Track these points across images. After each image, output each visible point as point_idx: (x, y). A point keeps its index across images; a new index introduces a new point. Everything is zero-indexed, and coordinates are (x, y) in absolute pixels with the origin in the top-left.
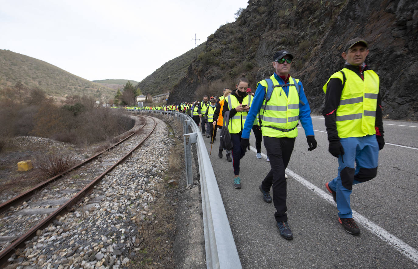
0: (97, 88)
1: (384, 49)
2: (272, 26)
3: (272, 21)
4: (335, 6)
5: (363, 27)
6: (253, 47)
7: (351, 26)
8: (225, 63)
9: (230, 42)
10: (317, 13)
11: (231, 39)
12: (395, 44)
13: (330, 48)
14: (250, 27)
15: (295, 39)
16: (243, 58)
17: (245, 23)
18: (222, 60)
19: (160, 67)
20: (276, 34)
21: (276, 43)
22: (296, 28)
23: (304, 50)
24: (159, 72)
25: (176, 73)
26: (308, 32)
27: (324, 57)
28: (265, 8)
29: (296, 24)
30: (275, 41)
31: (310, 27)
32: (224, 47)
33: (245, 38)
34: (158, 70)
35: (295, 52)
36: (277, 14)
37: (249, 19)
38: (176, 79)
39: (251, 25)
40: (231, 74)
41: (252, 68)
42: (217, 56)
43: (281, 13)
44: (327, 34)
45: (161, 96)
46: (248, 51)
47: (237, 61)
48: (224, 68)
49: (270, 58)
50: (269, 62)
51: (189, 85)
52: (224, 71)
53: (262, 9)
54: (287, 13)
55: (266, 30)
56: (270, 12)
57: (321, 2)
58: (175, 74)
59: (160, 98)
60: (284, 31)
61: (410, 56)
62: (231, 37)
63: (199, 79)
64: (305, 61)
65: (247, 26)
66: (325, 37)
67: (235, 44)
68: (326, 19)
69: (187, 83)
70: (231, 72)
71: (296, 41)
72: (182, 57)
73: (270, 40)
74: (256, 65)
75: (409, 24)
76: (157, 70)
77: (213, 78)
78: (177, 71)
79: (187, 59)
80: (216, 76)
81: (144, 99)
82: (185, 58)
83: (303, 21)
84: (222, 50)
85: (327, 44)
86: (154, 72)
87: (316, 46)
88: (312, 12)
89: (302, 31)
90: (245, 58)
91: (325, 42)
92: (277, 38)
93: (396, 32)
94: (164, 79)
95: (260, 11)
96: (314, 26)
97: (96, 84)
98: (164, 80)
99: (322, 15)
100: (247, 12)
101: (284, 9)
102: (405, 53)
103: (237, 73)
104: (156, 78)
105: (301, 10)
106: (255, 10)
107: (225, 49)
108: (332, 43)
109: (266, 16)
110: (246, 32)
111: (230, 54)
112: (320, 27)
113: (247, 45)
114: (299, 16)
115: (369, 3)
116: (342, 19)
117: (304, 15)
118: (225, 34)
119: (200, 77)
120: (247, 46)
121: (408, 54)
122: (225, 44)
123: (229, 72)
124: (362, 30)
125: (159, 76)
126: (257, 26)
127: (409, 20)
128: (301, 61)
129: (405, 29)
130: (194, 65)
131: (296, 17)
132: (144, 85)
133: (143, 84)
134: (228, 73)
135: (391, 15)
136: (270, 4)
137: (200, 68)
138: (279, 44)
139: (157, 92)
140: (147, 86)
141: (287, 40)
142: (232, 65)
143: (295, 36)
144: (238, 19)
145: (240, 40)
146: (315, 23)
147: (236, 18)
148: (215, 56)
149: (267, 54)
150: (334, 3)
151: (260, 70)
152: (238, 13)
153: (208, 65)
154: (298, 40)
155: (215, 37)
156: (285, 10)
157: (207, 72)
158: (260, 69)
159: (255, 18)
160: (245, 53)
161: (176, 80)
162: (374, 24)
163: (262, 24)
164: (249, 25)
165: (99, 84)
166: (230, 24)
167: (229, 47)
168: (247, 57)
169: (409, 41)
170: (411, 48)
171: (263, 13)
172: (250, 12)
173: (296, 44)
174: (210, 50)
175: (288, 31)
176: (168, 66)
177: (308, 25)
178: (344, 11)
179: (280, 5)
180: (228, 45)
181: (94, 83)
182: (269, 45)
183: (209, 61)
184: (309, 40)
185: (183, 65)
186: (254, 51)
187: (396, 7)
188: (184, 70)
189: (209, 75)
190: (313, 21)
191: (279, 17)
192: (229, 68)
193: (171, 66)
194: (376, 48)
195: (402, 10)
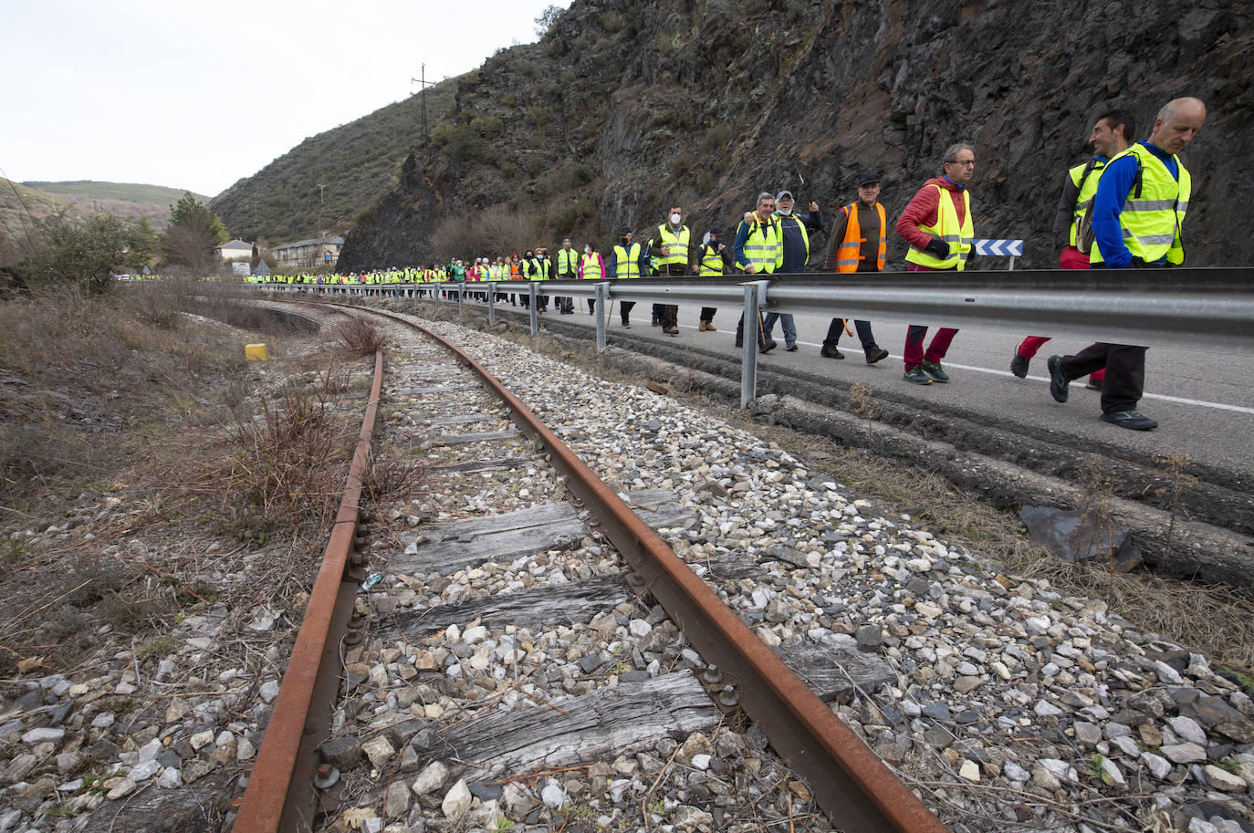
0: (44, 212)
1: (870, 165)
2: (640, 72)
3: (638, 59)
4: (787, 47)
5: (837, 113)
6: (590, 122)
7: (815, 105)
8: (511, 160)
9: (527, 102)
10: (747, 56)
11: (530, 93)
12: (887, 158)
13: (773, 150)
14: (579, 64)
15: (695, 116)
16: (562, 151)
17: (566, 51)
18: (505, 152)
19: (286, 152)
20: (650, 95)
21: (650, 121)
22: (699, 88)
23: (716, 145)
24: (284, 168)
25: (346, 177)
26: (725, 102)
27: (760, 169)
28: (620, 17)
29: (698, 77)
30: (648, 115)
31: (732, 88)
32: (509, 113)
33: (568, 94)
34: (280, 163)
35: (695, 148)
36: (652, 43)
37: (578, 41)
38: (344, 194)
39: (582, 60)
40: (532, 192)
41: (590, 181)
42: (491, 139)
43: (663, 40)
44: (767, 113)
45: (303, 247)
46: (577, 132)
47: (547, 157)
48: (513, 176)
49: (636, 158)
50: (632, 169)
51: (408, 216)
52: (513, 182)
53: (613, 18)
54: (677, 43)
55: (624, 81)
56: (633, 33)
57: (757, 30)
58: (339, 179)
59: (300, 251)
60: (670, 91)
61: (908, 185)
62: (528, 86)
63: (438, 201)
64: (718, 173)
65: (573, 60)
66: (763, 121)
67: (539, 109)
68: (767, 76)
69: (400, 209)
70: (533, 188)
71: (699, 119)
72: (360, 124)
73: (634, 109)
74: (599, 173)
75: (910, 120)
76: (276, 161)
77: (481, 202)
78: (347, 171)
79: (378, 133)
80: (491, 195)
81: (249, 253)
82: (370, 130)
83: (714, 70)
84: (505, 121)
85: (768, 138)
86: (267, 168)
87: (743, 139)
88: (736, 52)
89: (712, 96)
90: (570, 150)
91: (763, 134)
92: (652, 106)
93: (892, 134)
94: (303, 192)
95: (608, 24)
96: (739, 88)
97: (41, 194)
98: (305, 195)
99: (757, 63)
100: (572, 20)
101: (670, 33)
102: (901, 178)
103: (549, 191)
104: (273, 189)
105: (709, 43)
106: (594, 20)
107: (513, 119)
108: (778, 137)
109: (622, 40)
110: (571, 80)
111: (528, 135)
112: (753, 92)
113: (573, 115)
114: (707, 56)
115: (850, 60)
116: (799, 84)
117: (718, 57)
118: (512, 76)
119: (442, 195)
120: (572, 117)
121: (905, 181)
122: (513, 106)
123: (528, 188)
124: (835, 119)
125: (285, 182)
126: (598, 64)
127: (910, 114)
128: (710, 174)
129: (905, 129)
130: (420, 159)
131: (699, 59)
132: (233, 207)
133: (230, 204)
134: (524, 188)
135: (885, 96)
136: (631, 8)
137: (441, 168)
138: (658, 124)
139: (283, 235)
140: (245, 212)
141: (678, 115)
142: (533, 166)
143: (696, 106)
144: (548, 38)
145: (554, 98)
146: (740, 82)
147: (540, 34)
148: (483, 136)
149: (628, 146)
150: (785, 39)
151: (612, 188)
152: (545, 18)
153: (465, 161)
154: (703, 119)
155: (483, 81)
156: (671, 35)
157: (465, 182)
158: (613, 184)
159: (594, 42)
160: (568, 138)
161: (344, 199)
162: (856, 109)
163: (613, 61)
164: (577, 60)
165: (53, 198)
166: (525, 47)
167: (523, 116)
168: (574, 150)
169: (909, 156)
170: (911, 171)
171: (615, 31)
172: (578, 22)
173: (697, 129)
174: (470, 118)
175: (680, 91)
176: (314, 153)
177: (725, 83)
178: (802, 67)
179: (659, 18)
180: (519, 110)
181: (32, 192)
182: (632, 124)
183: (468, 151)
184: (728, 121)
185: (367, 153)
186: (593, 134)
187: (893, 80)
188: (371, 168)
189: (470, 190)
190: (737, 74)
191: (658, 51)
192: (527, 175)
193: (323, 152)
194: (855, 162)
195: (902, 90)
